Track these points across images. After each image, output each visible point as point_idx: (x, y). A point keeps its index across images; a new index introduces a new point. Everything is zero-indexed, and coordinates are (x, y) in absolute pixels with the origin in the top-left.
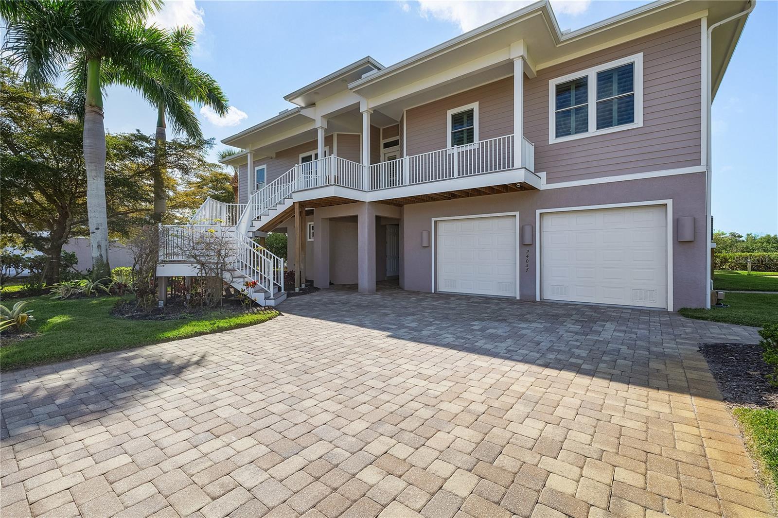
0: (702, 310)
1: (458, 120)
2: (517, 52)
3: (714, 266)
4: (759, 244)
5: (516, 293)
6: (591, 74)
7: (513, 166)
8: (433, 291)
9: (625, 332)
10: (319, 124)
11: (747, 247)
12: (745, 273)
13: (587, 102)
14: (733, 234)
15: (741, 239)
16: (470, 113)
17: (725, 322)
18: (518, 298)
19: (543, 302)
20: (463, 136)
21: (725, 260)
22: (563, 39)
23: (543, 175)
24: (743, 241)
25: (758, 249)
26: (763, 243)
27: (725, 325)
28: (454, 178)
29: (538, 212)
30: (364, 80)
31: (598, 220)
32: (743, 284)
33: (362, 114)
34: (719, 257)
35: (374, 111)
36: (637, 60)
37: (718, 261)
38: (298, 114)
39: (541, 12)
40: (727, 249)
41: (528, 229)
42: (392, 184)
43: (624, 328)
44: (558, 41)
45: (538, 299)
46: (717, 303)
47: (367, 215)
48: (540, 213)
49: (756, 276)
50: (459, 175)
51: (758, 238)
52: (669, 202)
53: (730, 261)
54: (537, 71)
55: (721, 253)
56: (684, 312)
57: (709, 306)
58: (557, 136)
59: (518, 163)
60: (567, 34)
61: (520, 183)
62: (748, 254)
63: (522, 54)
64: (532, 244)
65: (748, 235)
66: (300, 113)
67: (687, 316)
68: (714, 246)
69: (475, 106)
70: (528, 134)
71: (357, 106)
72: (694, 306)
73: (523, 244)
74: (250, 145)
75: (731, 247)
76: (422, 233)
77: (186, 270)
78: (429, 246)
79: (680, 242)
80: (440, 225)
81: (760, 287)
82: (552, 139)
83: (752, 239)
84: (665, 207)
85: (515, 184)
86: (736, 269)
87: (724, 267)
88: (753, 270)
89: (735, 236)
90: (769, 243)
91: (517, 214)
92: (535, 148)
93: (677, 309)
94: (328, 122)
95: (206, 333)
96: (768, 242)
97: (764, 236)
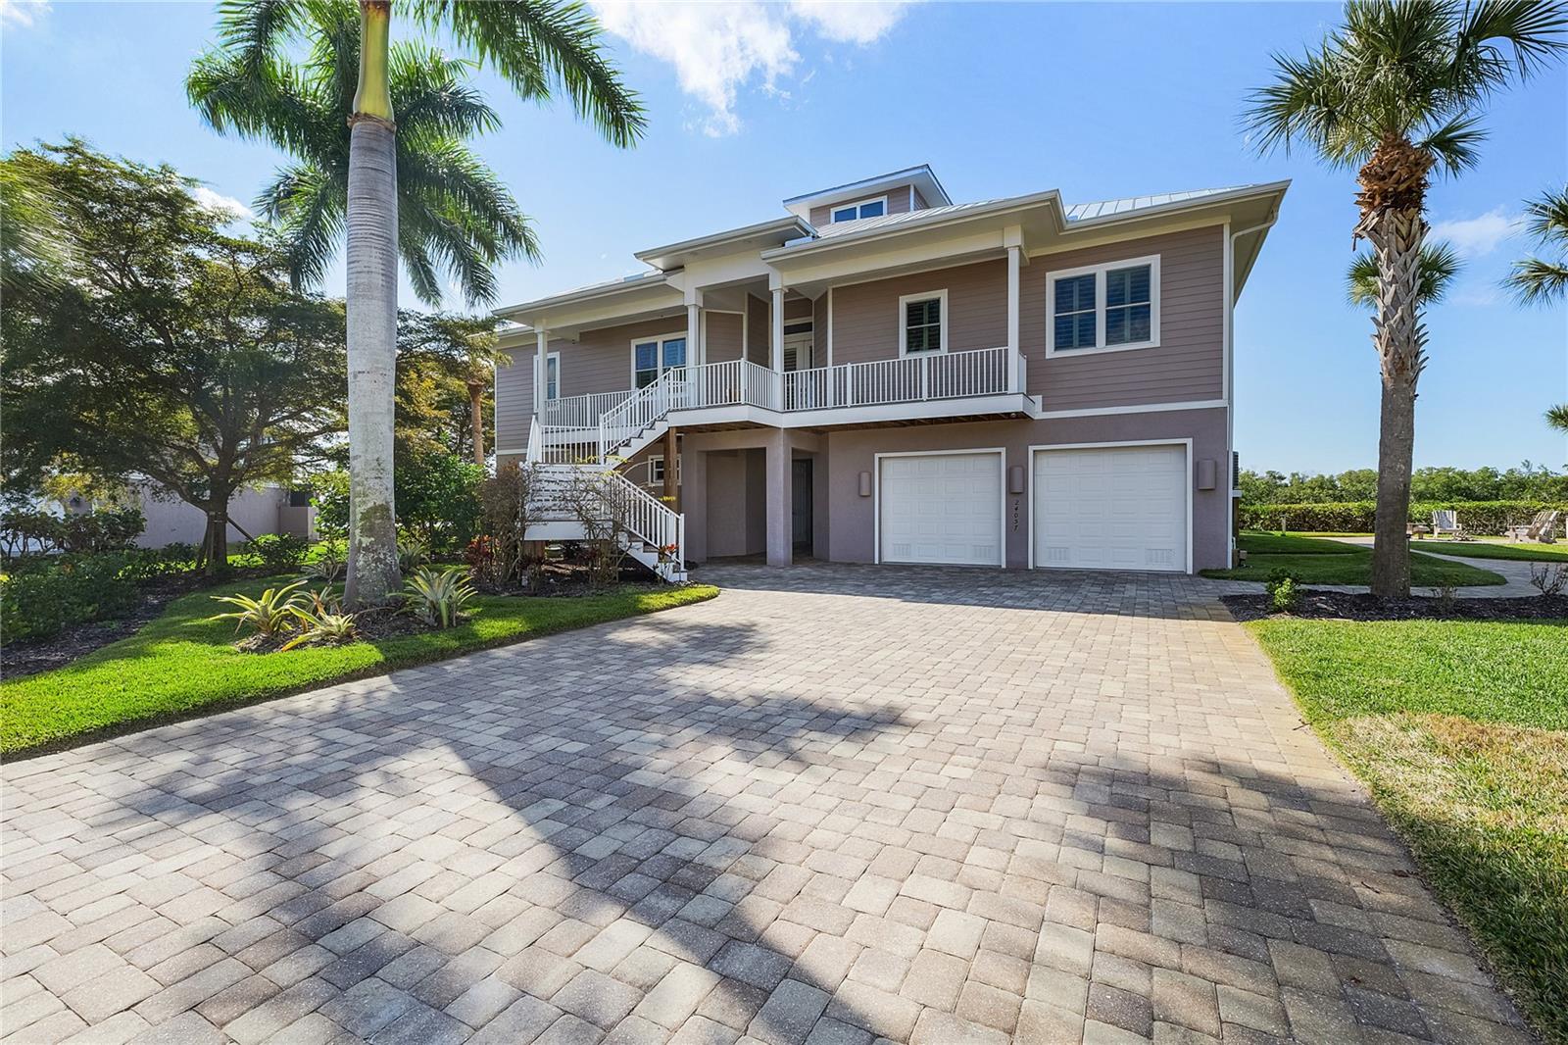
0: (1223, 570)
1: (914, 311)
2: (1012, 241)
3: (1238, 525)
4: (1309, 491)
5: (1000, 560)
6: (1100, 271)
7: (1006, 389)
8: (877, 562)
9: (1148, 591)
10: (691, 299)
11: (1292, 495)
12: (1278, 534)
13: (1094, 308)
14: (1271, 474)
15: (1283, 482)
16: (935, 305)
17: (1245, 580)
18: (1004, 566)
19: (1038, 570)
20: (923, 336)
21: (1255, 517)
22: (1068, 226)
23: (1038, 399)
24: (1286, 486)
25: (1308, 499)
26: (1314, 489)
27: (1245, 583)
28: (922, 401)
29: (1031, 449)
30: (789, 250)
31: (1107, 462)
32: (1272, 546)
33: (771, 293)
34: (1247, 511)
35: (790, 290)
36: (1154, 261)
37: (1247, 517)
38: (661, 283)
39: (1049, 203)
40: (1263, 499)
41: (1018, 472)
42: (820, 404)
43: (1146, 588)
44: (1061, 228)
45: (1031, 567)
46: (1238, 563)
47: (782, 448)
48: (1034, 451)
49: (1292, 537)
50: (930, 396)
51: (1308, 480)
52: (1189, 442)
53: (1262, 517)
54: (1031, 259)
55: (1252, 504)
56: (1204, 573)
57: (1230, 567)
58: (1057, 348)
59: (1013, 386)
60: (1073, 222)
61: (1016, 413)
62: (1287, 506)
63: (1019, 244)
64: (1024, 493)
65: (1293, 475)
66: (666, 282)
67: (1207, 577)
68: (1239, 494)
69: (943, 295)
70: (1022, 349)
71: (764, 280)
72: (1214, 567)
73: (1010, 492)
74: (544, 321)
75: (1268, 495)
76: (859, 476)
77: (573, 530)
78: (871, 495)
79: (1200, 491)
80: (885, 463)
81: (1291, 549)
82: (1050, 353)
83: (1299, 481)
84: (1183, 447)
85: (1009, 414)
86: (1271, 530)
87: (1255, 527)
88: (1287, 530)
89: (1274, 477)
90: (1323, 489)
91: (1003, 450)
92: (1027, 362)
93: (1196, 571)
94: (704, 296)
95: (675, 606)
96: (1321, 487)
97: (1315, 477)
